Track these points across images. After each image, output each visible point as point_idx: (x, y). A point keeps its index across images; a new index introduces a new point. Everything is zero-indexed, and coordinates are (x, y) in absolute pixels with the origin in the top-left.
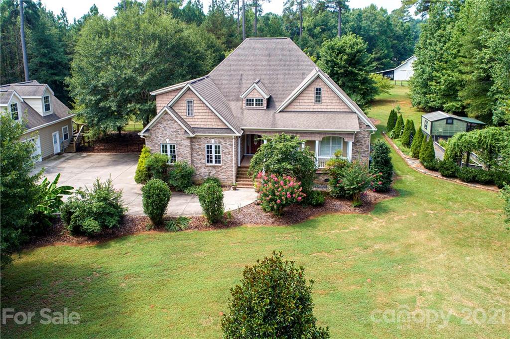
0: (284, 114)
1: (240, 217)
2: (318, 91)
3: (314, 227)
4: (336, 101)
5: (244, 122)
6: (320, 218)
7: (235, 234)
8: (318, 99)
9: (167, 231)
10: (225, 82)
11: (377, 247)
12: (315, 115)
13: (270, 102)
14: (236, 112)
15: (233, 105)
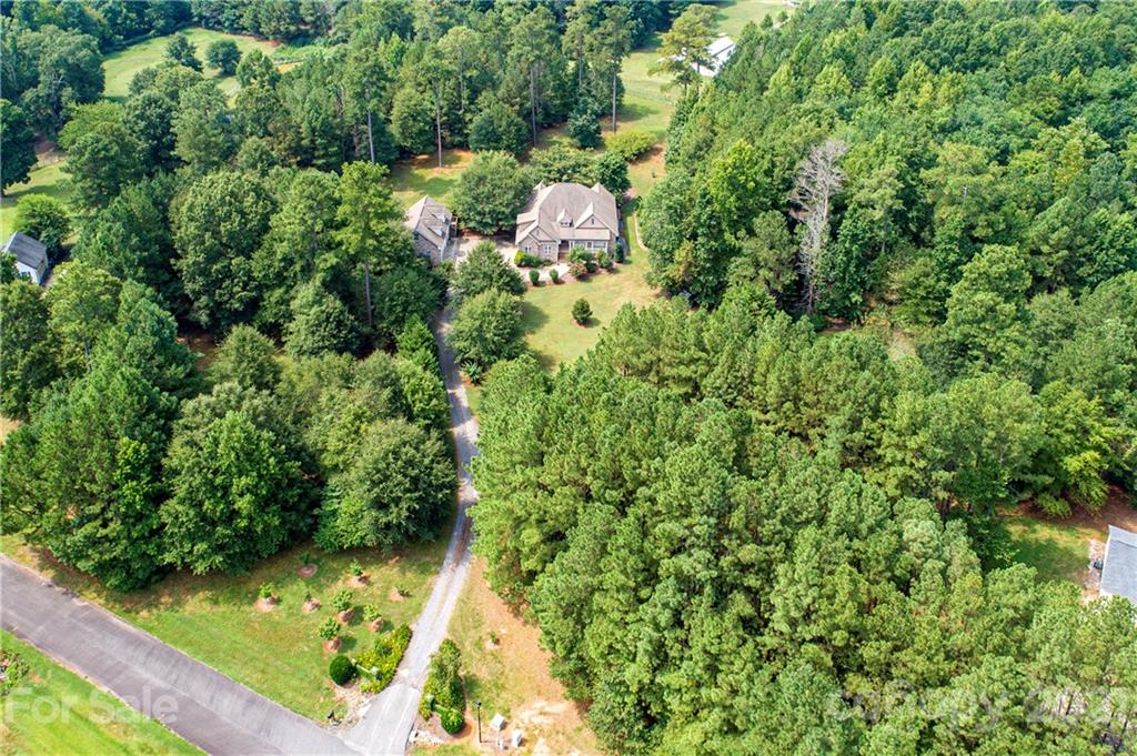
0: (578, 230)
1: (564, 279)
2: (593, 220)
3: (591, 282)
4: (601, 224)
5: (560, 236)
6: (593, 278)
7: (566, 286)
8: (593, 223)
9: (541, 287)
10: (548, 210)
11: (611, 288)
12: (591, 230)
13: (571, 224)
14: (556, 228)
15: (554, 224)
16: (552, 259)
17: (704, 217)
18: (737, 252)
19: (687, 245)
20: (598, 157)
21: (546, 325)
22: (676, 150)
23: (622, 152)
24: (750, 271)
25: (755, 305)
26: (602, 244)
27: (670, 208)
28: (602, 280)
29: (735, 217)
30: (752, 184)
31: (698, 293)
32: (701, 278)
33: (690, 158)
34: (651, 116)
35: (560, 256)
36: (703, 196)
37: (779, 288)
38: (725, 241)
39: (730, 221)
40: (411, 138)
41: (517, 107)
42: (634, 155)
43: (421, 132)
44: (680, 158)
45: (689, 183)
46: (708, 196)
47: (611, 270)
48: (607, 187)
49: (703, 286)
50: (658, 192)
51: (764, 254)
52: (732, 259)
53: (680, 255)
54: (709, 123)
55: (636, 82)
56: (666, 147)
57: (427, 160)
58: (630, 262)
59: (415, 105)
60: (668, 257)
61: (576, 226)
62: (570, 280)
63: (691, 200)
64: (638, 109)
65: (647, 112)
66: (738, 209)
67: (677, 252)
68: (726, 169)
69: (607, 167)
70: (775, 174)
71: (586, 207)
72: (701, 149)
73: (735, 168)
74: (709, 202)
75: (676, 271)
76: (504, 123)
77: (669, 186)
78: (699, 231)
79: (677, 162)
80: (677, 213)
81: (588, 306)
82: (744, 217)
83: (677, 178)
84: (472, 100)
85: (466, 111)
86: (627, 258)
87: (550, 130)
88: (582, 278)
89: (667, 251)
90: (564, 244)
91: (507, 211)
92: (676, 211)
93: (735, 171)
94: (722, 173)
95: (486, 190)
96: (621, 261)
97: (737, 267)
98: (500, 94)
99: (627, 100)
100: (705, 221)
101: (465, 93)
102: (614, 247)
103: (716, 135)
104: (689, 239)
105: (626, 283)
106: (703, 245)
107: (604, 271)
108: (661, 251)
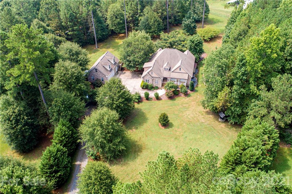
0: (172, 73)
1: (162, 97)
2: (180, 68)
3: (175, 100)
4: (184, 71)
5: (164, 75)
6: (177, 98)
7: (161, 102)
8: (180, 70)
9: (149, 101)
10: (160, 62)
11: (184, 105)
12: (179, 74)
13: (170, 70)
14: (162, 71)
15: (161, 69)
16: (158, 86)
17: (239, 74)
18: (257, 97)
19: (227, 90)
20: (191, 37)
21: (145, 124)
22: (228, 37)
23: (204, 37)
24: (264, 111)
25: (266, 137)
26: (184, 81)
27: (219, 66)
28: (181, 100)
29: (259, 76)
30: (275, 55)
31: (229, 116)
32: (232, 108)
33: (235, 40)
34: (219, 23)
35: (163, 85)
36: (241, 61)
37: (283, 125)
38: (250, 89)
39: (255, 78)
40: (115, 26)
41: (160, 14)
42: (209, 38)
43: (119, 23)
44: (230, 40)
45: (233, 52)
46: (244, 61)
47: (186, 94)
48: (192, 52)
49: (232, 113)
50: (213, 57)
51: (277, 103)
52: (253, 100)
53: (222, 95)
54: (247, 21)
55: (216, 10)
56: (224, 36)
57: (123, 36)
58: (197, 91)
59: (116, 11)
60: (214, 95)
61: (172, 71)
62: (165, 98)
63: (233, 62)
64: (215, 20)
65: (219, 21)
66: (262, 71)
67: (220, 93)
68: (259, 44)
69: (193, 42)
70: (286, 51)
71: (178, 61)
72: (241, 35)
73: (265, 43)
74: (244, 65)
75: (218, 103)
76: (152, 20)
77: (220, 53)
78: (235, 82)
79: (228, 42)
80: (223, 69)
81: (167, 117)
82: (265, 76)
83: (226, 48)
84: (142, 10)
85: (140, 16)
86: (196, 89)
87: (177, 27)
88: (171, 98)
89: (214, 91)
90: (165, 79)
91: (140, 61)
92: (222, 69)
93: (265, 46)
94: (256, 47)
95: (131, 50)
96: (193, 90)
97: (255, 106)
98: (153, 8)
99: (210, 16)
100: (240, 76)
101: (139, 7)
102: (189, 83)
103: (249, 28)
104: (228, 86)
105: (193, 103)
106: (236, 91)
107: (183, 95)
108: (211, 91)
